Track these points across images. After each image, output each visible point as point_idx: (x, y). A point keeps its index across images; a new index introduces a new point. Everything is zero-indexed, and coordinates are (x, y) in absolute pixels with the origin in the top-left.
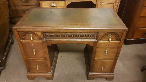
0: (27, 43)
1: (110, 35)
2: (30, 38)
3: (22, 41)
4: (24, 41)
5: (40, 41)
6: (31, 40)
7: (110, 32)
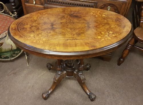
0: (29, 6)
1: (109, 7)
2: (33, 2)
3: (26, 4)
4: (27, 4)
5: (41, 6)
6: (33, 4)
7: (108, 4)
